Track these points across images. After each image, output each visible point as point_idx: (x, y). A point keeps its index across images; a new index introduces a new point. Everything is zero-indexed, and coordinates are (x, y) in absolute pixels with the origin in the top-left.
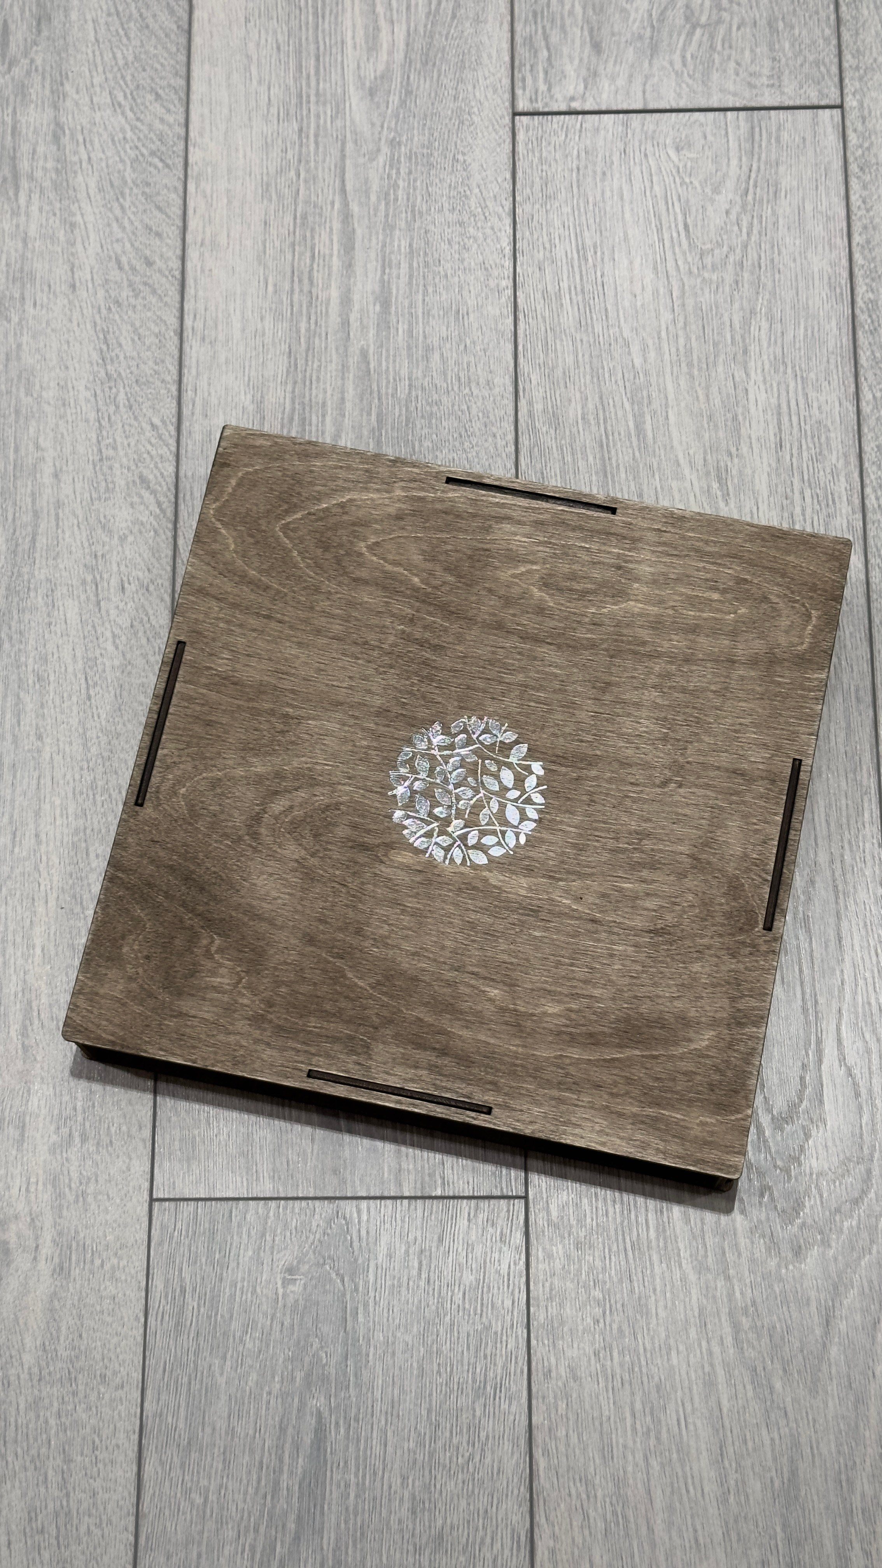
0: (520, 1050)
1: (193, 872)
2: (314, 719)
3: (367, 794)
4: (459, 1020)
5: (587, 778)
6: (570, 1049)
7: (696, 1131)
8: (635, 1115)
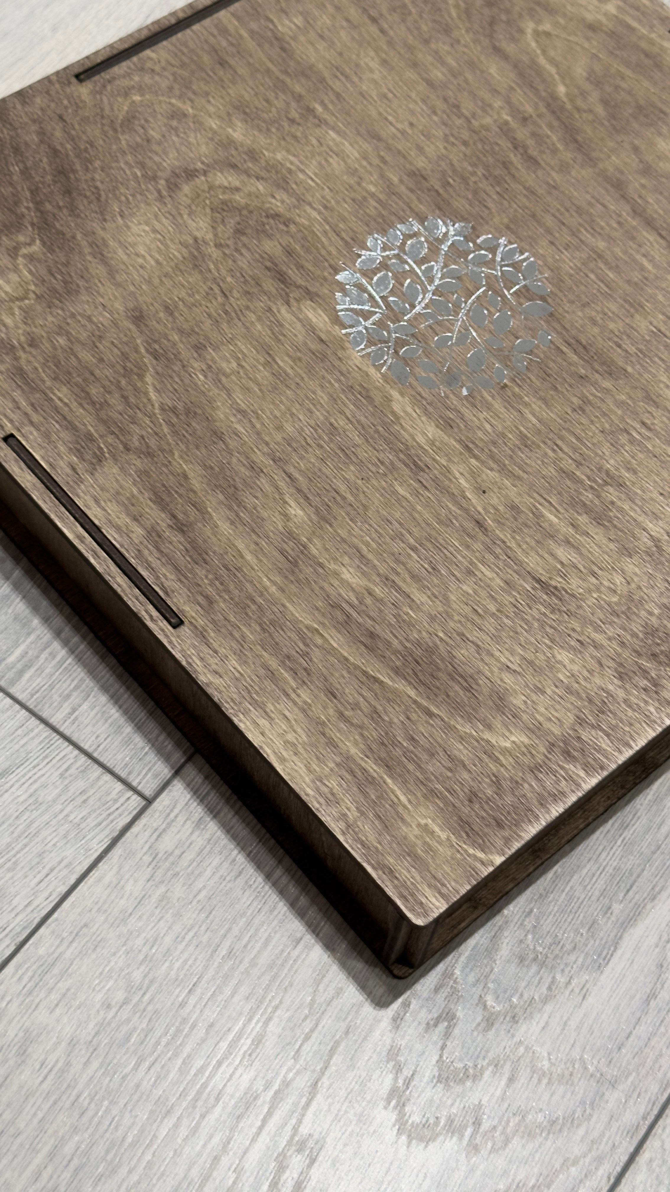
0: (273, 589)
1: (74, 171)
2: (338, 133)
3: (331, 234)
4: (230, 508)
5: (595, 384)
6: (334, 632)
7: (412, 833)
8: (349, 758)
